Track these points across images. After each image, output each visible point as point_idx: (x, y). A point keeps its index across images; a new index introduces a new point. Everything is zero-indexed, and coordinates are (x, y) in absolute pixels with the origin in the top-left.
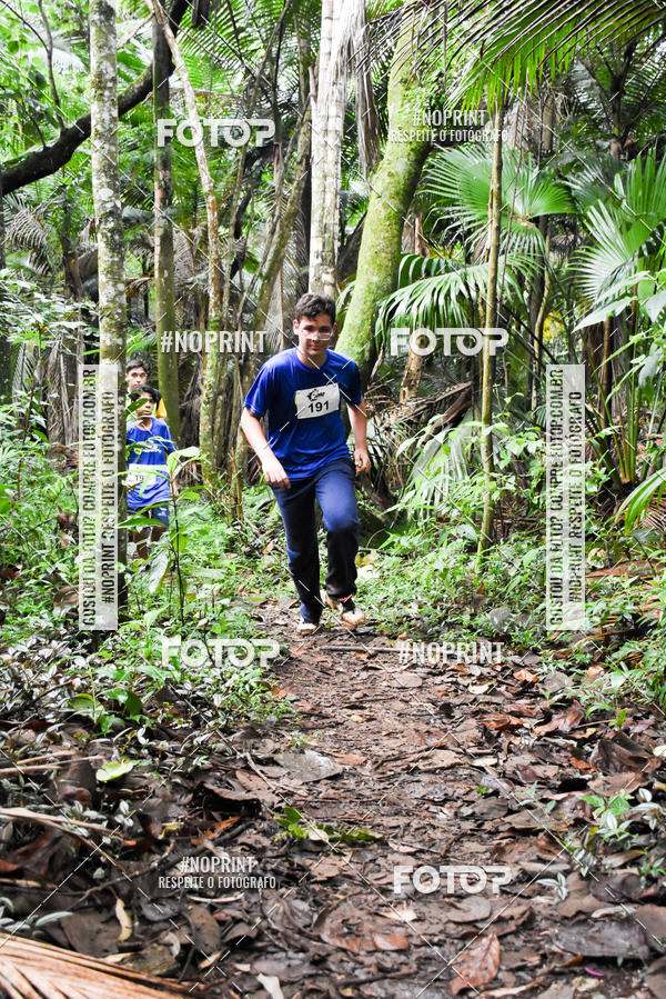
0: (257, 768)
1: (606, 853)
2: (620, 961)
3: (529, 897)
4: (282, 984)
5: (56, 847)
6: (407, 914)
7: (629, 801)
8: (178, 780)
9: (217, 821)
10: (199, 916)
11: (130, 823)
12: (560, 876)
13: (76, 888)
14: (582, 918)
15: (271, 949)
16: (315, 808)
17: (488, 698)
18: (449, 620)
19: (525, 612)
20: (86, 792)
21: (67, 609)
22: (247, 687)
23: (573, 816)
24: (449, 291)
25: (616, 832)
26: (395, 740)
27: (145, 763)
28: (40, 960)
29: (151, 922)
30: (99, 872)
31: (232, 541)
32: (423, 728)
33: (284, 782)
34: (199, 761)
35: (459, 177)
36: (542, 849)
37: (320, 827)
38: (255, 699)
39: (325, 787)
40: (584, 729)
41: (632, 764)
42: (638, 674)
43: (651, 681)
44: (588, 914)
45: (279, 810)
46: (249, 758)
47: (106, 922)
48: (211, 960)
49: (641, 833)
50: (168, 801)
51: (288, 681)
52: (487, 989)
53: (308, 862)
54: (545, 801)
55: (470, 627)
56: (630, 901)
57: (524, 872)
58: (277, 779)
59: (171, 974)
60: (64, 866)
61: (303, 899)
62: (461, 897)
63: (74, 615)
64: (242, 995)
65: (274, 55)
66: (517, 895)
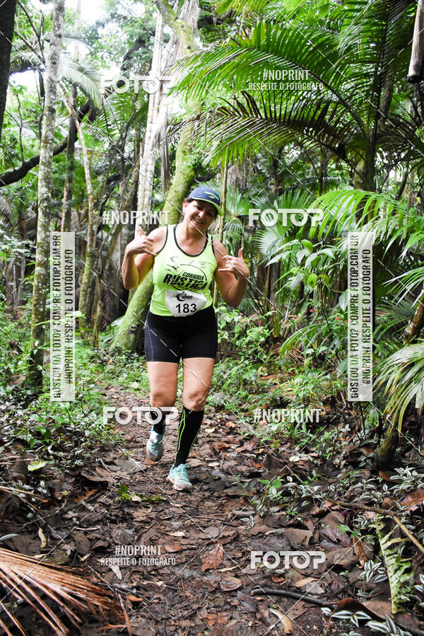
0: (106, 466)
1: (271, 506)
3: (237, 527)
4: (121, 569)
5: (9, 502)
6: (181, 534)
7: (282, 482)
8: (68, 471)
9: (85, 490)
10: (79, 536)
11: (45, 491)
12: (251, 517)
13: (19, 522)
14: (261, 535)
15: (114, 552)
16: (134, 485)
17: (214, 435)
19: (231, 395)
20: (23, 476)
21: (13, 387)
22: (100, 427)
23: (255, 489)
25: (276, 496)
27: (52, 462)
28: (3, 557)
29: (57, 540)
30: (30, 515)
31: (92, 357)
33: (119, 473)
34: (78, 462)
36: (242, 504)
37: (137, 495)
38: (104, 433)
39: (138, 476)
40: (258, 449)
43: (289, 428)
44: (263, 533)
45: (118, 486)
46: (102, 461)
47: (34, 539)
48: (86, 557)
49: (287, 496)
50: (63, 481)
51: (120, 425)
52: (217, 569)
53: (132, 511)
54: (242, 482)
56: (282, 527)
57: (234, 515)
59: (66, 564)
60: (13, 512)
61: (130, 529)
62: (205, 527)
63: (16, 390)
64: (101, 574)
65: (124, 137)
66: (230, 526)
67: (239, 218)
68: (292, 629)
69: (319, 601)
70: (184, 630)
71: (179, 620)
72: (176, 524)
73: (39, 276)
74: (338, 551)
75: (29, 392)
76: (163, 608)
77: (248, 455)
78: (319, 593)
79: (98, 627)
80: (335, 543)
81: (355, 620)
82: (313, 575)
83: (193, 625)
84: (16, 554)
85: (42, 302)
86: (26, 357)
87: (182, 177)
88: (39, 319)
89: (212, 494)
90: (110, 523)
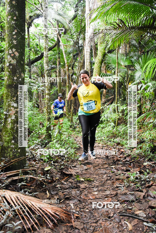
0: (72, 168)
1: (131, 183)
2: (130, 201)
3: (117, 191)
4: (74, 205)
5: (37, 182)
6: (96, 193)
7: (136, 174)
8: (59, 170)
9: (65, 177)
10: (60, 193)
11: (49, 178)
13: (40, 189)
14: (125, 194)
15: (72, 199)
16: (82, 175)
17: (115, 155)
18: (109, 140)
19: (123, 138)
20: (42, 172)
21: (41, 139)
22: (72, 153)
23: (127, 176)
25: (133, 179)
27: (53, 167)
28: (33, 200)
29: (53, 194)
30: (44, 186)
31: (71, 126)
32: (103, 160)
33: (77, 171)
34: (62, 167)
35: (111, 59)
36: (120, 182)
37: (83, 178)
38: (73, 155)
39: (84, 171)
40: (132, 160)
41: (139, 167)
42: (141, 150)
43: (143, 152)
44: (127, 193)
45: (76, 175)
46: (71, 166)
47: (45, 194)
48: (62, 201)
49: (137, 179)
50: (56, 174)
51: (80, 152)
53: (80, 185)
54: (123, 173)
55: (113, 141)
56: (134, 191)
57: (117, 186)
58: (76, 170)
60: (38, 185)
61: (78, 191)
62: (105, 191)
63: (42, 141)
64: (67, 207)
65: (78, 38)
66: (115, 190)
67: (126, 66)
68: (132, 229)
69: (143, 219)
70: (93, 227)
71: (92, 223)
72: (95, 189)
73: (47, 98)
74: (154, 201)
75: (46, 141)
76: (87, 219)
77: (127, 162)
78: (144, 216)
79: (64, 224)
80: (153, 198)
81: (154, 227)
82: (142, 210)
83: (97, 225)
84: (38, 199)
85: (49, 108)
86: (45, 128)
87: (101, 53)
88: (48, 114)
89: (111, 178)
90: (72, 189)
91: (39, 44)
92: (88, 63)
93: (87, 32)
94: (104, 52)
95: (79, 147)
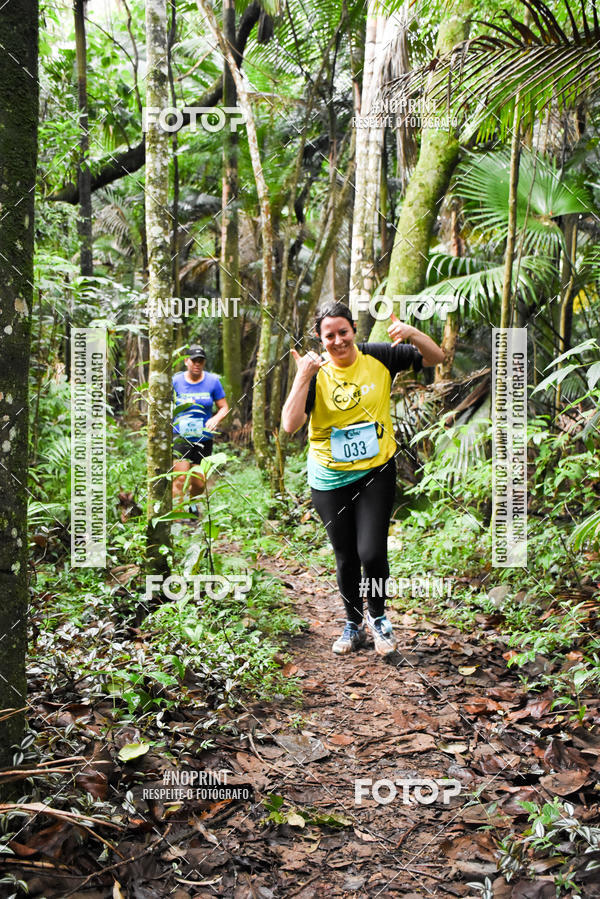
0: (256, 749)
1: (531, 860)
3: (460, 896)
5: (69, 833)
8: (186, 762)
10: (180, 898)
12: (487, 880)
13: (84, 871)
16: (299, 791)
17: (474, 680)
19: (523, 589)
21: (116, 588)
22: (262, 667)
23: (519, 812)
24: (469, 292)
25: (542, 840)
26: (382, 721)
27: (161, 744)
30: (104, 854)
31: (274, 510)
32: (411, 709)
33: (278, 764)
34: (206, 744)
35: (488, 181)
36: (483, 848)
37: (300, 813)
38: (268, 677)
39: (312, 769)
40: (554, 717)
41: (583, 762)
45: (267, 793)
46: (251, 739)
49: (564, 843)
53: (283, 848)
54: (500, 793)
55: (472, 605)
57: (461, 872)
58: (273, 761)
60: (74, 851)
61: (269, 887)
63: (122, 594)
65: (331, 62)
66: (450, 893)
67: (559, 220)
72: (354, 881)
73: (157, 387)
77: (526, 729)
85: (164, 434)
87: (433, 154)
88: (160, 464)
89: (437, 816)
90: (239, 871)
91: (136, 88)
92: (370, 199)
93: (374, 42)
94: (449, 147)
95: (299, 633)
